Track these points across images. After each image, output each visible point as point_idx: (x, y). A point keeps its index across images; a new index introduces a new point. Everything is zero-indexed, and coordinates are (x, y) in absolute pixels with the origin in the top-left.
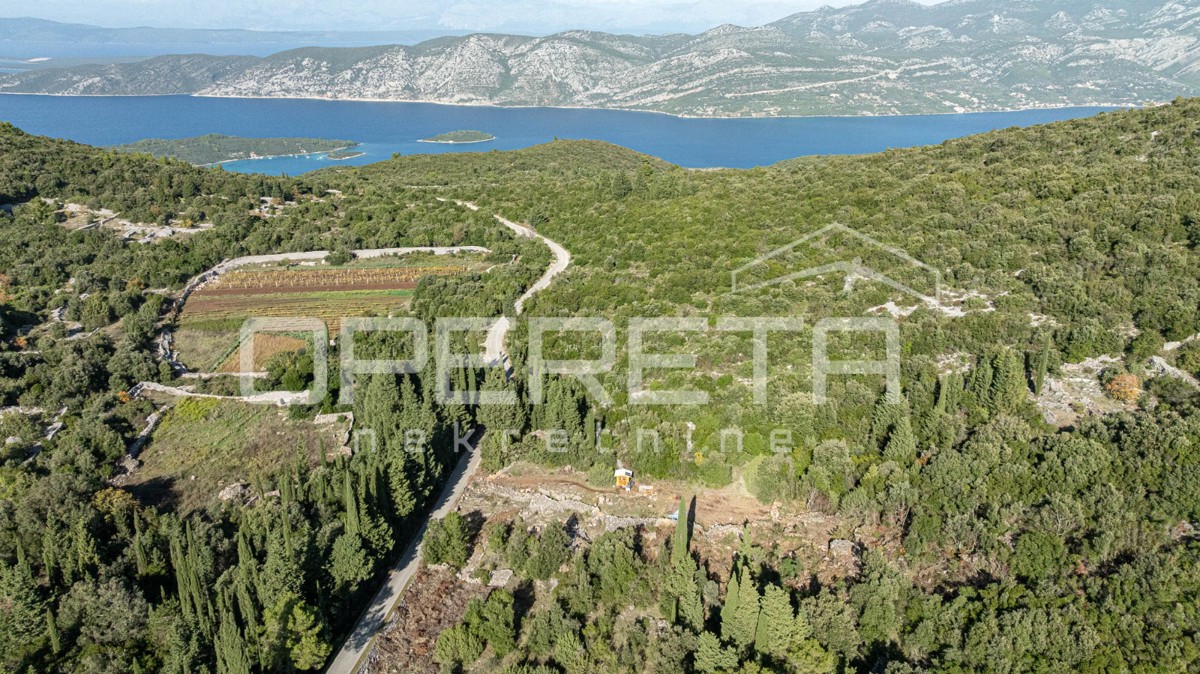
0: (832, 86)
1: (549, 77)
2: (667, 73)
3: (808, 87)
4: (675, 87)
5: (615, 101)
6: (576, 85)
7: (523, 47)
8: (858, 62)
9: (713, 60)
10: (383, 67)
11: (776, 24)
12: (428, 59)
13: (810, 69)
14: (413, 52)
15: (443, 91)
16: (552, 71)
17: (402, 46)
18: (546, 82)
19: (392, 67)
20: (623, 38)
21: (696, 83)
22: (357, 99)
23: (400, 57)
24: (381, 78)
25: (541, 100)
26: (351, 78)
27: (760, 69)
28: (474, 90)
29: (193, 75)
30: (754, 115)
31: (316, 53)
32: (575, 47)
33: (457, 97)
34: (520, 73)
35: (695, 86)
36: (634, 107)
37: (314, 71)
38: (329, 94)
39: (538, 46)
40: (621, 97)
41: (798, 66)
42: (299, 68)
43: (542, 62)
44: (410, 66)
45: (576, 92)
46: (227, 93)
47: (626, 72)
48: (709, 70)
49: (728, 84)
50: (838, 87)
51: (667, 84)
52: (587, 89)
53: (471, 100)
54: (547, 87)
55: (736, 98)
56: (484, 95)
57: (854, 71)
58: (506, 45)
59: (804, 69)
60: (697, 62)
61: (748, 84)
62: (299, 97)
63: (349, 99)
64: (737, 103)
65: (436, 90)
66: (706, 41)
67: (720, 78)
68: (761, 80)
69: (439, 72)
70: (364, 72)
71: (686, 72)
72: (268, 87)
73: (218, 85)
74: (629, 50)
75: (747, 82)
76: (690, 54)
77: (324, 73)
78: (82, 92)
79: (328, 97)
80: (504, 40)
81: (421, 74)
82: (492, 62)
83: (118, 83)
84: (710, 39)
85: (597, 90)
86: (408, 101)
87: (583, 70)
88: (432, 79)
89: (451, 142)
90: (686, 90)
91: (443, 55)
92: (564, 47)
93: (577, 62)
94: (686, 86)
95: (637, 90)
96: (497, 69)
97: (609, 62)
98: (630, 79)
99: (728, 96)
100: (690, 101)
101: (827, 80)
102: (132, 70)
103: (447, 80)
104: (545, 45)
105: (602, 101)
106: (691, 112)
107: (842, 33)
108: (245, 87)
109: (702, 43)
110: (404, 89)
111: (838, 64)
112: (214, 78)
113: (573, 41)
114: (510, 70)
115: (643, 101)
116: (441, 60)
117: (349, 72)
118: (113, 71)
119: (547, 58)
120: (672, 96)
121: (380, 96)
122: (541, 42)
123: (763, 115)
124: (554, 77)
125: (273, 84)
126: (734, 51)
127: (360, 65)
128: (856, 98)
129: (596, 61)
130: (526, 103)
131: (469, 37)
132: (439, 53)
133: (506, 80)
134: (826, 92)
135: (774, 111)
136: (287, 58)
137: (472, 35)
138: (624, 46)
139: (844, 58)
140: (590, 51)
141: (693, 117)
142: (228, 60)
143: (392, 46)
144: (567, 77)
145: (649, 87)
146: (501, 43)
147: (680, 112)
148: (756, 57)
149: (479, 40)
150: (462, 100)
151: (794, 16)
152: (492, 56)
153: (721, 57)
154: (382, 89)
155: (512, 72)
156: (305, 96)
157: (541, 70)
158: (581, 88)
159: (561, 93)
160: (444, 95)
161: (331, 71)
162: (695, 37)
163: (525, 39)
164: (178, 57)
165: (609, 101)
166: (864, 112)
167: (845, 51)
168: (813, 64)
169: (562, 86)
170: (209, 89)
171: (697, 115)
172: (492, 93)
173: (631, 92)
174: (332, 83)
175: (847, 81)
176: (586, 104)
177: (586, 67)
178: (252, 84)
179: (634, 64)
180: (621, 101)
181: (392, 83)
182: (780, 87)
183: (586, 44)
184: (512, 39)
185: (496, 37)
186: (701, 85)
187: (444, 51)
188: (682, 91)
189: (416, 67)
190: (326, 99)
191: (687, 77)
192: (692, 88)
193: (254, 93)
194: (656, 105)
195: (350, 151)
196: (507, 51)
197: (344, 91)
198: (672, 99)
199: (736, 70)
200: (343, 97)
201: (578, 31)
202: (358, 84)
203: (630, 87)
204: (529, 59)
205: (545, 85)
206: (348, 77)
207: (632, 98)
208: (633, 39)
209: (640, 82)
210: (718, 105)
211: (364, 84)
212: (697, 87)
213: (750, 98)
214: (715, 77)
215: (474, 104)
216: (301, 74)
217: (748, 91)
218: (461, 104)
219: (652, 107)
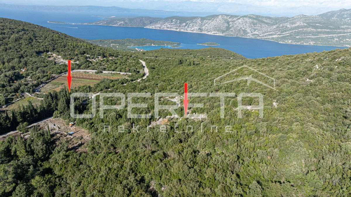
0: (335, 36)
1: (241, 28)
2: (278, 29)
3: (326, 36)
4: (280, 33)
5: (260, 36)
6: (249, 31)
7: (235, 19)
8: (348, 28)
9: (294, 26)
10: (194, 23)
11: (320, 15)
12: (207, 21)
13: (328, 30)
14: (203, 19)
15: (209, 30)
16: (242, 26)
17: (200, 17)
18: (240, 29)
19: (196, 23)
20: (267, 18)
21: (287, 32)
22: (186, 31)
23: (199, 20)
24: (193, 26)
25: (237, 35)
26: (185, 25)
27: (309, 29)
28: (218, 31)
29: (145, 22)
30: (305, 44)
31: (177, 18)
32: (250, 20)
33: (213, 32)
34: (232, 26)
35: (287, 33)
36: (266, 39)
37: (175, 23)
38: (178, 29)
39: (239, 19)
40: (262, 35)
41: (324, 29)
42: (172, 22)
43: (239, 23)
44: (201, 23)
45: (248, 33)
46: (153, 27)
47: (265, 28)
48: (292, 29)
49: (298, 33)
50: (338, 36)
51: (278, 32)
52: (252, 32)
53: (217, 33)
54: (240, 31)
55: (300, 38)
56: (221, 32)
57: (346, 31)
58: (230, 18)
59: (326, 30)
60: (288, 26)
61: (305, 34)
62: (170, 30)
63: (183, 31)
64: (300, 40)
65: (207, 30)
66: (293, 19)
67: (296, 31)
68: (310, 33)
69: (209, 25)
70: (189, 24)
71: (284, 29)
72: (163, 26)
73: (151, 25)
74: (268, 21)
75: (304, 33)
76: (287, 24)
77: (178, 23)
78: (119, 25)
79: (178, 30)
80: (229, 16)
81: (204, 25)
82: (225, 23)
83: (127, 23)
84: (295, 19)
85: (255, 33)
86: (199, 32)
87: (252, 26)
88: (207, 27)
89: (206, 45)
90: (284, 34)
91: (211, 20)
92: (247, 19)
93: (250, 24)
94: (284, 33)
95: (267, 34)
96: (226, 25)
97: (260, 25)
98: (266, 30)
99: (297, 37)
100: (284, 38)
101: (334, 34)
102: (131, 20)
103: (211, 27)
104: (241, 19)
105: (256, 36)
106: (283, 41)
107: (345, 18)
108: (157, 26)
109: (292, 20)
110: (199, 29)
111: (339, 28)
112: (151, 23)
113: (250, 18)
114: (230, 25)
115: (269, 37)
116: (210, 21)
117: (185, 23)
118: (126, 20)
119: (241, 22)
120: (278, 36)
121: (192, 31)
122: (240, 18)
123: (308, 44)
124: (242, 28)
125: (164, 26)
126: (302, 23)
127: (188, 22)
128: (344, 40)
129: (256, 24)
130: (233, 35)
131: (219, 15)
132: (210, 19)
133: (228, 28)
134: (333, 38)
135: (312, 43)
136: (169, 19)
137: (220, 15)
138: (266, 20)
139: (342, 27)
140: (255, 21)
141: (284, 43)
142: (155, 19)
143: (197, 17)
144: (246, 28)
145: (271, 33)
146: (228, 17)
147: (280, 41)
148: (309, 25)
149: (222, 16)
150: (214, 33)
151: (329, 12)
152: (225, 21)
153: (297, 25)
154: (193, 29)
155: (230, 26)
156: (172, 29)
157: (239, 26)
158: (250, 32)
159: (244, 33)
160: (209, 32)
161: (180, 23)
162: (290, 18)
163: (236, 16)
164: (143, 17)
165: (258, 36)
166: (346, 45)
167: (344, 24)
168: (330, 29)
169: (245, 32)
170: (148, 26)
171: (285, 42)
172: (223, 32)
173: (266, 34)
174: (179, 26)
175: (342, 35)
176: (251, 37)
177: (253, 26)
178: (159, 25)
179: (268, 26)
180: (262, 36)
181: (195, 27)
182: (316, 35)
183: (254, 19)
184: (232, 16)
185: (227, 15)
186: (289, 33)
187: (211, 19)
188: (282, 35)
189: (203, 23)
190: (178, 31)
191: (284, 31)
192: (286, 34)
193: (159, 28)
194: (273, 38)
195: (178, 46)
196: (230, 20)
197: (182, 29)
198: (278, 37)
199: (301, 29)
200: (182, 30)
201: (252, 15)
202: (186, 27)
203: (265, 32)
204: (236, 22)
205: (239, 30)
206: (184, 25)
207: (265, 36)
208: (270, 18)
209: (269, 31)
210: (293, 40)
211: (188, 27)
212: (287, 34)
213: (305, 38)
214: (294, 31)
215: (217, 34)
216: (172, 23)
217: (304, 36)
218: (214, 34)
219: (271, 39)
